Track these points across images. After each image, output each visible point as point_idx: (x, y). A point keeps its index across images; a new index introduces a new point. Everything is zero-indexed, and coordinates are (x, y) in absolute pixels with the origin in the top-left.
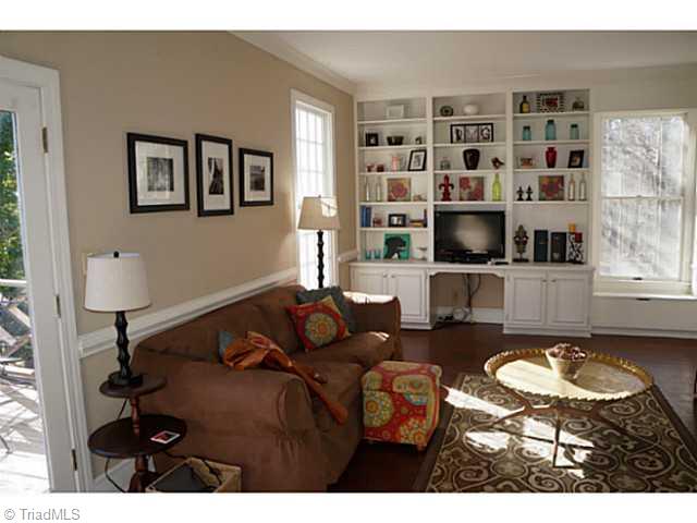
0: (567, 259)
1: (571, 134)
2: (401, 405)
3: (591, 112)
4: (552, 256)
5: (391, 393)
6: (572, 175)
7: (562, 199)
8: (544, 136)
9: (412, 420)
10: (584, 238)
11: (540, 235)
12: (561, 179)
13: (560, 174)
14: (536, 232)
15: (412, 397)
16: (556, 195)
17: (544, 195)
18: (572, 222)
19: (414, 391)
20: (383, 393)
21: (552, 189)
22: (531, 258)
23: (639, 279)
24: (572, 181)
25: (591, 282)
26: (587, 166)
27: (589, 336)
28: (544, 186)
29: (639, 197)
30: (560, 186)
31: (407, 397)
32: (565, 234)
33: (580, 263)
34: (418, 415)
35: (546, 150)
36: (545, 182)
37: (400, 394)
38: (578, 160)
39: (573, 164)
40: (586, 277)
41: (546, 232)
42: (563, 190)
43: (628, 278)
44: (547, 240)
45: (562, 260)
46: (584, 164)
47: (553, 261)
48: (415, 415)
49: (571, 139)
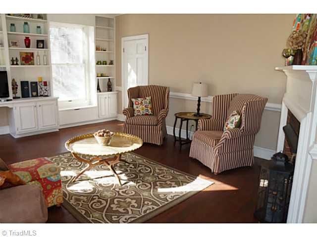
0: (39, 95)
1: (37, 31)
2: (47, 185)
3: (48, 21)
4: (32, 94)
5: (39, 180)
6: (38, 52)
7: (33, 64)
8: (23, 31)
9: (54, 191)
10: (48, 84)
11: (24, 84)
12: (32, 54)
13: (32, 51)
14: (21, 82)
15: (52, 178)
16: (30, 63)
17: (24, 62)
18: (40, 76)
19: (53, 174)
20: (33, 182)
21: (28, 59)
22: (21, 96)
23: (71, 101)
24: (38, 55)
25: (57, 104)
26: (47, 48)
27: (58, 130)
28: (23, 57)
29: (67, 64)
30: (32, 58)
31: (49, 179)
32: (37, 82)
33: (47, 96)
34: (58, 186)
35: (25, 38)
36: (24, 56)
37: (45, 179)
38: (42, 45)
39: (39, 47)
40: (54, 102)
41: (27, 82)
42: (33, 60)
43: (66, 101)
44: (28, 86)
45: (37, 96)
46: (45, 47)
47: (33, 96)
48: (56, 188)
49: (37, 33)
